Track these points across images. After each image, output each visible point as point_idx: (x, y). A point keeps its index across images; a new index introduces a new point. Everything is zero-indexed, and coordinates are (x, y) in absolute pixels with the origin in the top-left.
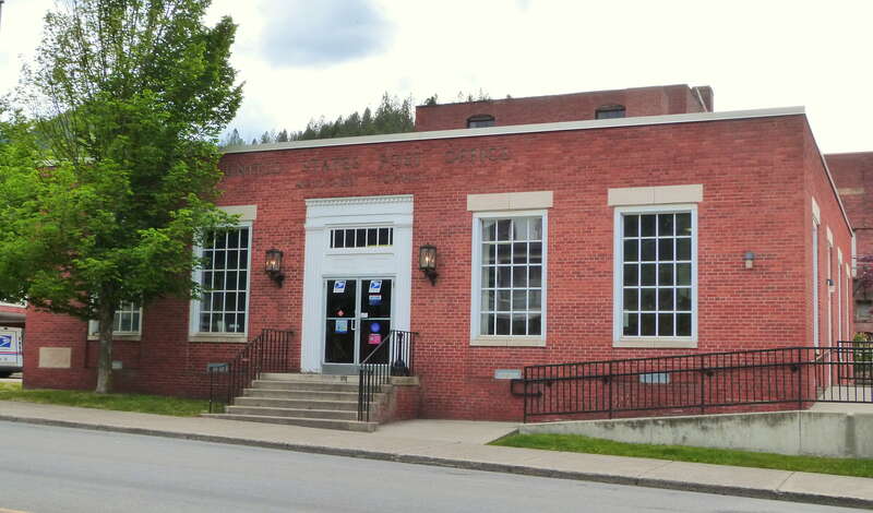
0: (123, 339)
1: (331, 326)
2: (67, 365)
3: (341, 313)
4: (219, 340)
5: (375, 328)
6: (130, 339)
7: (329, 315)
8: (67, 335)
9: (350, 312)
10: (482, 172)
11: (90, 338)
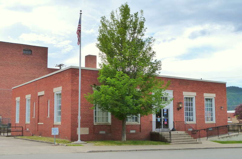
0: (106, 124)
1: (157, 119)
2: (88, 133)
3: (159, 117)
4: (133, 124)
5: (166, 120)
6: (107, 124)
7: (156, 117)
8: (87, 124)
9: (160, 117)
10: (185, 87)
11: (94, 124)
